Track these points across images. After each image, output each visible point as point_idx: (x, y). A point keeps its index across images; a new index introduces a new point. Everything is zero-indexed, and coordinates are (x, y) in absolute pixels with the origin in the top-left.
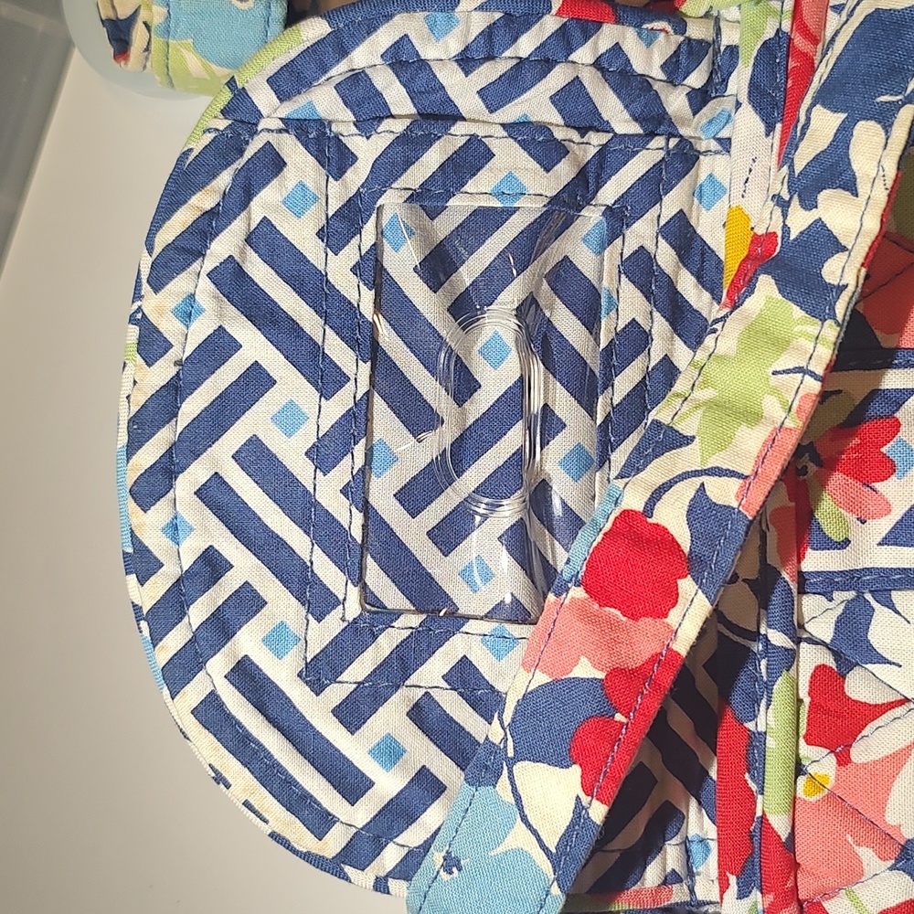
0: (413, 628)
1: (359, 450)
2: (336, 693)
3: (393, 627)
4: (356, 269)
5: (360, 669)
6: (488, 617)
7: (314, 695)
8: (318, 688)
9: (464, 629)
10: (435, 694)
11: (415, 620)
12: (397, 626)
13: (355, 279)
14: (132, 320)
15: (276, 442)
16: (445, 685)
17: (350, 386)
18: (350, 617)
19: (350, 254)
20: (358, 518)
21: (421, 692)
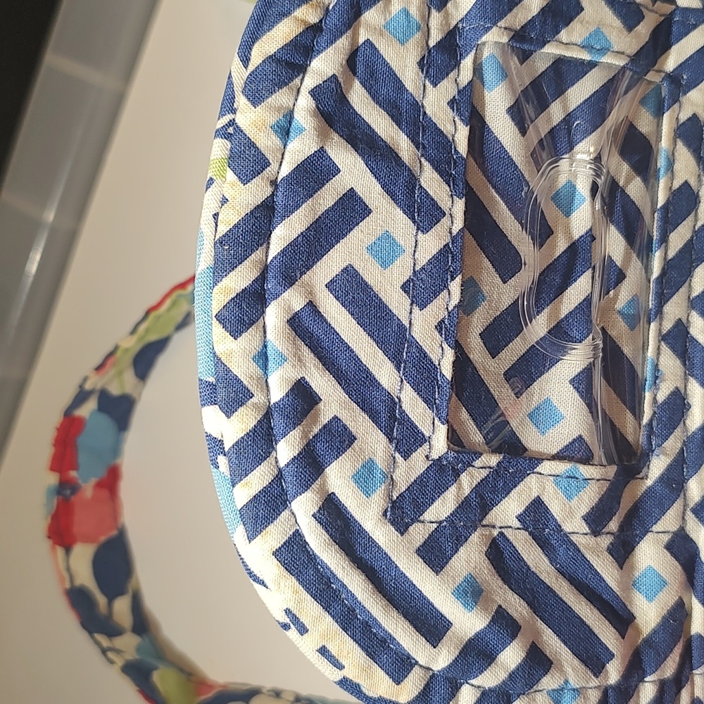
0: (491, 468)
1: (455, 286)
2: (419, 533)
3: (474, 466)
4: (452, 103)
5: (442, 508)
6: (557, 457)
7: (399, 535)
8: (402, 528)
9: (538, 469)
10: (509, 533)
11: (493, 460)
12: (476, 466)
13: (450, 113)
14: (223, 133)
15: (372, 274)
16: (518, 525)
17: (445, 221)
18: (435, 456)
19: (447, 89)
20: (450, 355)
21: (495, 533)
